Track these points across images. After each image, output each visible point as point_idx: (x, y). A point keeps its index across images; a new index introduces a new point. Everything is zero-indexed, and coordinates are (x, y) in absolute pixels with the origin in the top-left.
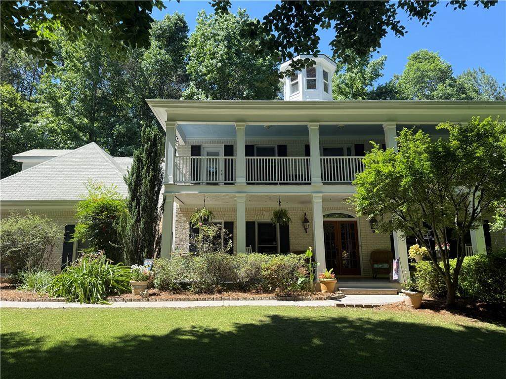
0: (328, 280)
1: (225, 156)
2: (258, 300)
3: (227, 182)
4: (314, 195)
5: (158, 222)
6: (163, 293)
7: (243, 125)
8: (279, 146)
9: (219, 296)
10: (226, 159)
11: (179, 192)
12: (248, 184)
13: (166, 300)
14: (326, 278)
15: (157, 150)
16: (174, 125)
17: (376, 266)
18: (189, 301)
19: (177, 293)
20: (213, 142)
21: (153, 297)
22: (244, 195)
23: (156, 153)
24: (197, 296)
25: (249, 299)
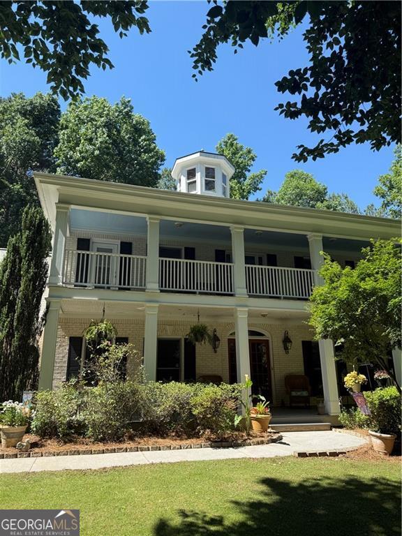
0: (263, 416)
1: (121, 253)
2: (187, 448)
3: (122, 286)
4: (239, 309)
5: (37, 337)
6: (49, 442)
7: (157, 219)
8: (186, 249)
9: (132, 445)
10: (121, 258)
11: (70, 298)
12: (162, 291)
13: (58, 455)
14: (260, 414)
15: (42, 239)
16: (68, 208)
17: (294, 394)
18: (91, 454)
19: (70, 441)
20: (107, 237)
21: (37, 450)
22: (157, 305)
23: (40, 243)
24: (101, 446)
25: (174, 448)
